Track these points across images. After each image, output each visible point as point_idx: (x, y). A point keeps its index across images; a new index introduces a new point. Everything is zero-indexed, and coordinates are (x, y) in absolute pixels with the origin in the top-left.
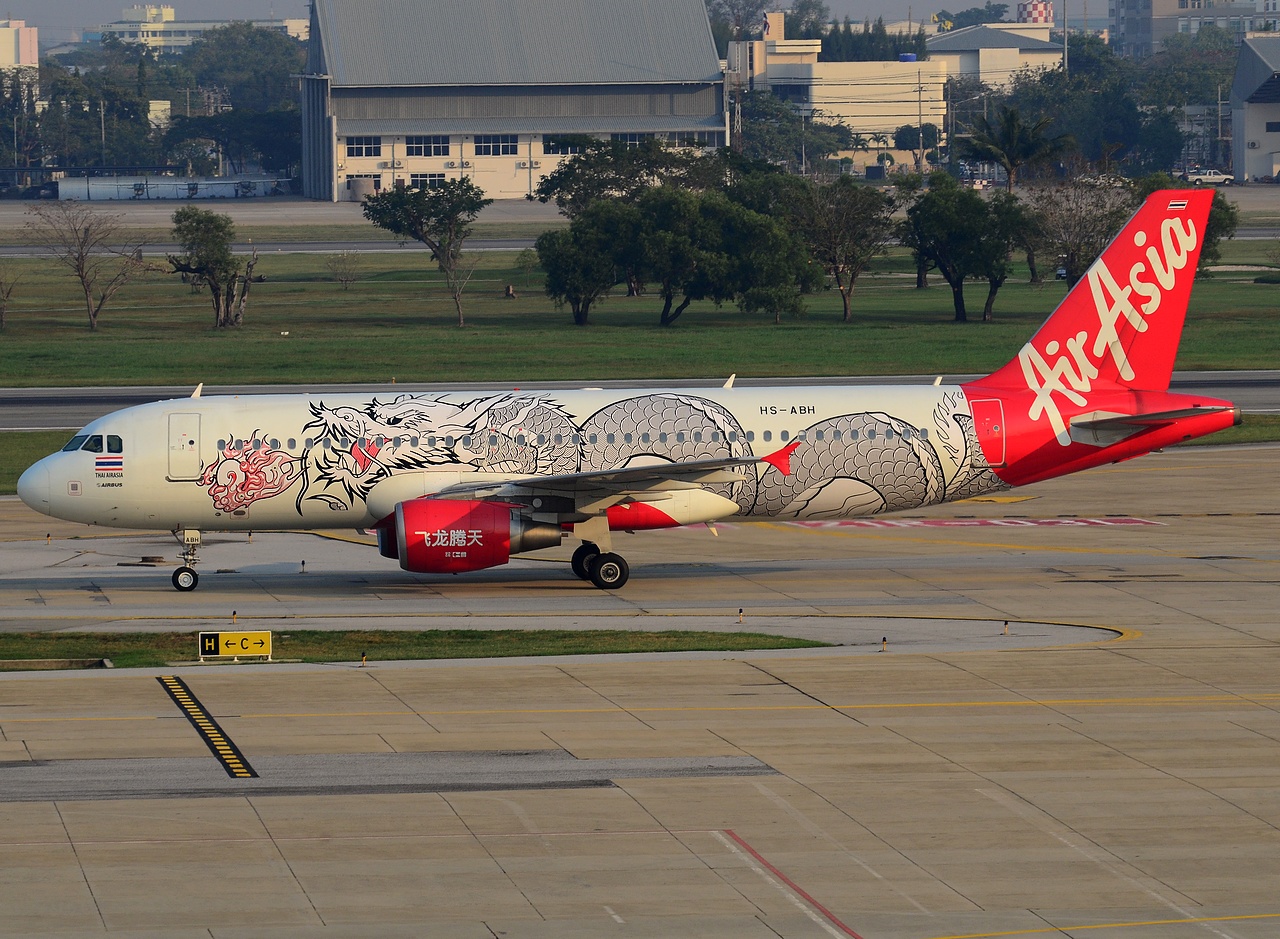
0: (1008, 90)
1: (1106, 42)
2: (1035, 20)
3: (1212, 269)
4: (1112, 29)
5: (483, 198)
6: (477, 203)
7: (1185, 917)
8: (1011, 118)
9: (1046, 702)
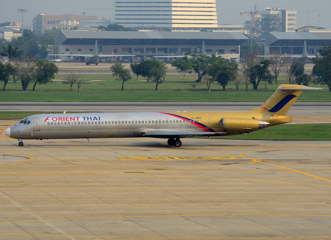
0: (10, 41)
1: (32, 31)
2: (17, 26)
3: (53, 80)
4: (33, 28)
7: (39, 220)
8: (10, 47)
9: (12, 173)
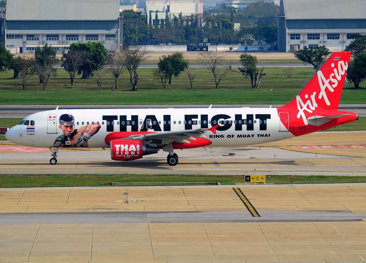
5: (329, 51)
6: (327, 53)
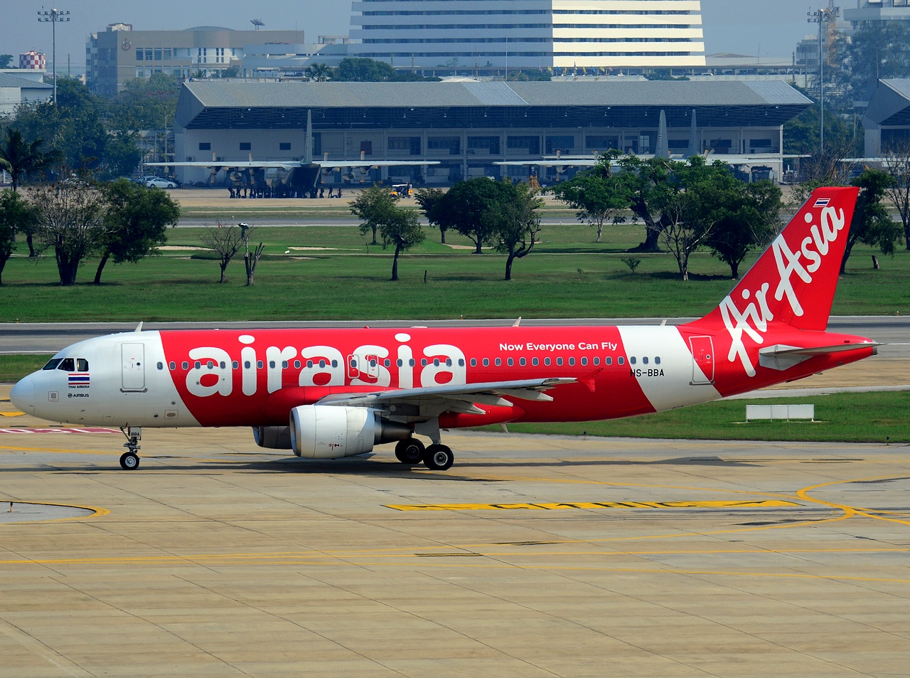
0: (13, 117)
1: (84, 83)
2: (33, 67)
3: (160, 248)
4: (88, 74)
8: (15, 138)
9: (39, 561)
